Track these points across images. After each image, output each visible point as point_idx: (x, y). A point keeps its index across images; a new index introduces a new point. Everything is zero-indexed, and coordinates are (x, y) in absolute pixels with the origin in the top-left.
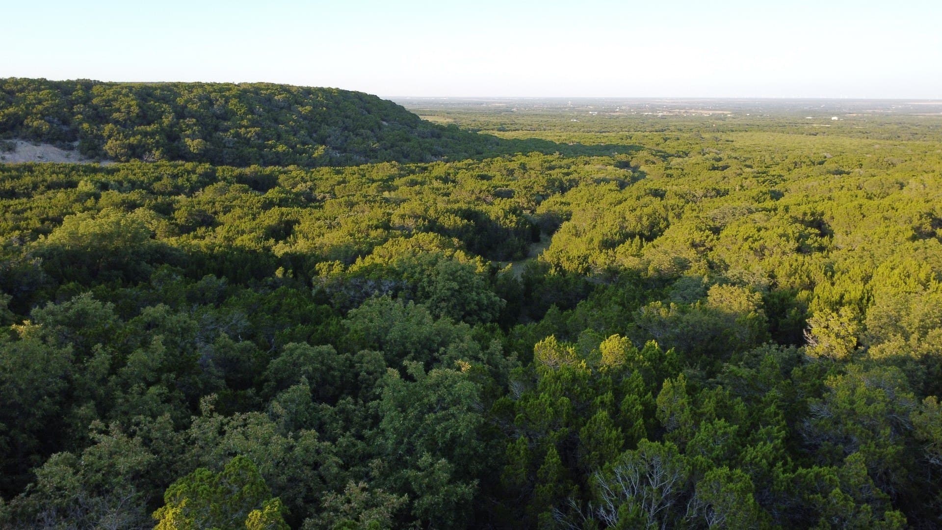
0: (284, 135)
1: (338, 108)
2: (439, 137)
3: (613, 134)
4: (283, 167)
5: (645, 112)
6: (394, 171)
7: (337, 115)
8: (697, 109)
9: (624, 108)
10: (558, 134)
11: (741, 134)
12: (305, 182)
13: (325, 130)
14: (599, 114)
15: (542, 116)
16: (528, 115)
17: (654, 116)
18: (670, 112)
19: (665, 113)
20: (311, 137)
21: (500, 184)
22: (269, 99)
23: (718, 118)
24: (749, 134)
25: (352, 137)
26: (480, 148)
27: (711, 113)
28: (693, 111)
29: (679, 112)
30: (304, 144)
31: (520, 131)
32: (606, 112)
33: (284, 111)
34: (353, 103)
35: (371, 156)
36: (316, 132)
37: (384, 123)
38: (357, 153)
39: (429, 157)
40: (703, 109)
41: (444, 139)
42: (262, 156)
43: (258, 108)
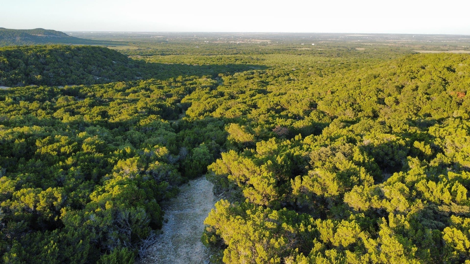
0: (73, 71)
1: (93, 57)
2: (138, 67)
3: (214, 56)
4: (78, 85)
5: (231, 41)
6: (124, 86)
7: (94, 60)
8: (255, 39)
9: (221, 38)
10: (189, 57)
11: (270, 55)
12: (91, 92)
13: (90, 67)
14: (209, 43)
15: (182, 44)
16: (175, 44)
17: (235, 43)
18: (243, 41)
19: (241, 42)
20: (85, 71)
21: (167, 91)
22: (63, 54)
23: (264, 44)
24: (273, 55)
25: (102, 70)
26: (156, 71)
27: (261, 41)
28: (253, 40)
29: (247, 41)
30: (83, 74)
31: (172, 55)
32: (213, 41)
33: (71, 59)
34: (99, 54)
35: (112, 78)
36: (86, 68)
37: (114, 62)
38: (105, 77)
39: (136, 77)
40: (258, 39)
41: (140, 68)
42: (67, 81)
43: (59, 59)
